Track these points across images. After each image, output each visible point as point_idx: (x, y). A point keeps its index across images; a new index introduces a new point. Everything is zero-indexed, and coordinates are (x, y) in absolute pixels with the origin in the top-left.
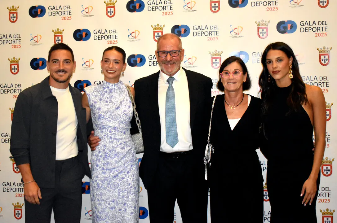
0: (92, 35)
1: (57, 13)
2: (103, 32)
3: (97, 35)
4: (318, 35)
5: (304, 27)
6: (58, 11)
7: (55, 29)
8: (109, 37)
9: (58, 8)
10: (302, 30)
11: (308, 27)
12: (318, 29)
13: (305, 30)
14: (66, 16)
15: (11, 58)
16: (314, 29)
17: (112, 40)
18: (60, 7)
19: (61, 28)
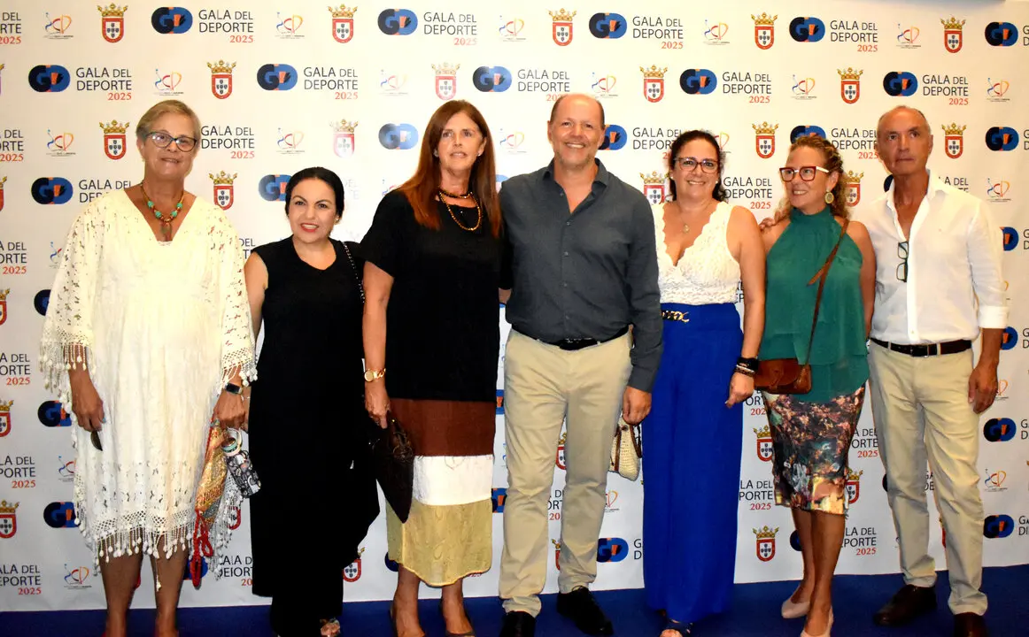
0: (301, 77)
1: (219, 25)
2: (326, 73)
3: (312, 79)
4: (755, 100)
5: (730, 83)
6: (222, 22)
7: (214, 61)
8: (338, 85)
9: (222, 16)
10: (727, 89)
11: (738, 84)
12: (754, 88)
13: (732, 88)
14: (241, 33)
15: (107, 122)
16: (748, 89)
17: (345, 90)
18: (227, 14)
19: (228, 61)
